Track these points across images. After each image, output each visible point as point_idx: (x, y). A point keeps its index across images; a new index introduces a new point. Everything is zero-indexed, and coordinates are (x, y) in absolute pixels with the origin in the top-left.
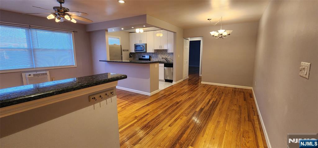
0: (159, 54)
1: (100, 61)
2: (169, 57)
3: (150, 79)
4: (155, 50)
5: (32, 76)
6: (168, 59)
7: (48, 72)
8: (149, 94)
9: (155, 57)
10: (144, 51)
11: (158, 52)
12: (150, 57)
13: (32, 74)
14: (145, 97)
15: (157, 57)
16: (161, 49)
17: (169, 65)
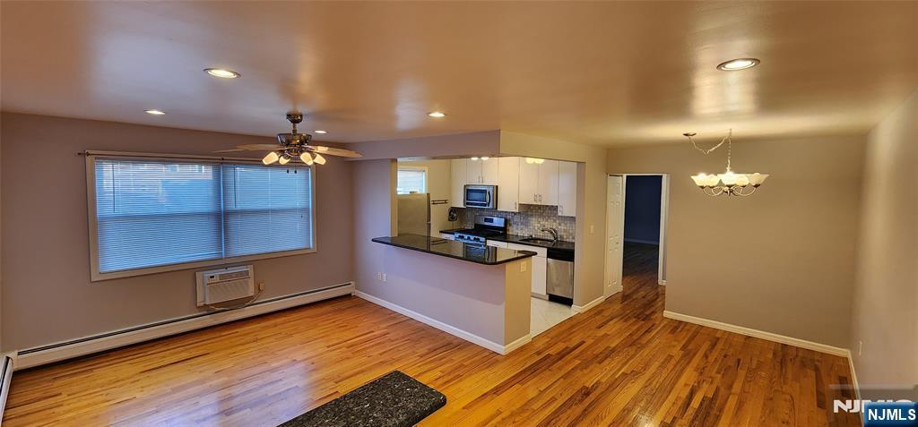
0: (532, 215)
1: (373, 240)
2: (562, 227)
3: (504, 303)
4: (521, 205)
5: (216, 279)
6: (559, 234)
7: (250, 268)
8: (502, 349)
9: (522, 224)
10: (491, 206)
11: (528, 210)
12: (506, 222)
13: (217, 273)
14: (490, 359)
15: (526, 224)
16: (539, 204)
17: (561, 253)
